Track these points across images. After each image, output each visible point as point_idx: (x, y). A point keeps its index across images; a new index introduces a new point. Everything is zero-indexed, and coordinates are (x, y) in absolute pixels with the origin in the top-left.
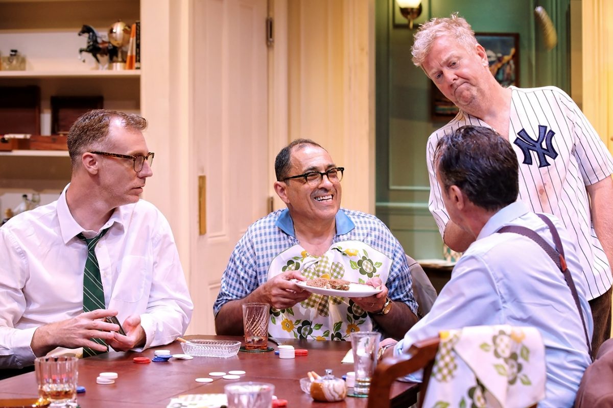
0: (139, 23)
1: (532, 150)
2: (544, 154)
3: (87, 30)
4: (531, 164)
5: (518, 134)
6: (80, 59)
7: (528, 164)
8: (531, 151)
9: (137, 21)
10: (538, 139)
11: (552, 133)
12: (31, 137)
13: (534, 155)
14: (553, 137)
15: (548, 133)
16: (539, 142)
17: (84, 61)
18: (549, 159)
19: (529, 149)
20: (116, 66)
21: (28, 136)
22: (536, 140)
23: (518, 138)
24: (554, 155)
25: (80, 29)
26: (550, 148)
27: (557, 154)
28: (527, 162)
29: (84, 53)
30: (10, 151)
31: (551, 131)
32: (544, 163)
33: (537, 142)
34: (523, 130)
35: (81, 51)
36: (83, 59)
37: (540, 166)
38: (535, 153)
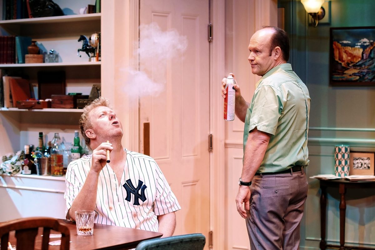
0: (100, 34)
1: (133, 193)
2: (138, 197)
3: (82, 38)
4: (130, 201)
5: (127, 181)
6: (78, 55)
7: (128, 200)
8: (131, 194)
9: (100, 33)
10: (137, 188)
11: (145, 187)
12: (52, 101)
13: (133, 196)
14: (145, 189)
15: (143, 186)
16: (137, 189)
17: (80, 56)
18: (140, 201)
19: (130, 192)
20: (93, 59)
21: (51, 100)
22: (136, 188)
23: (126, 184)
24: (144, 199)
25: (79, 38)
26: (143, 194)
27: (146, 199)
28: (127, 199)
29: (80, 52)
30: (42, 109)
31: (145, 185)
32: (136, 203)
33: (136, 189)
34: (130, 180)
35: (79, 51)
36: (79, 56)
37: (134, 204)
38: (134, 195)
